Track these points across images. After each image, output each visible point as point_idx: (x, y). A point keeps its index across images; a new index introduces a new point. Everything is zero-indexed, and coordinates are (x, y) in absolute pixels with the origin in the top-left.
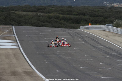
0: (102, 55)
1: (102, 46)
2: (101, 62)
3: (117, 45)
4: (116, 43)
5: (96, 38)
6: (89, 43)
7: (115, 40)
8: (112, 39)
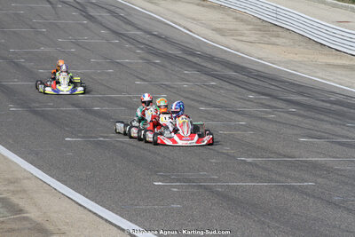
0: (141, 58)
1: (139, 33)
2: (138, 77)
3: (184, 28)
4: (182, 22)
5: (123, 7)
6: (101, 24)
7: (175, 12)
8: (168, 9)
